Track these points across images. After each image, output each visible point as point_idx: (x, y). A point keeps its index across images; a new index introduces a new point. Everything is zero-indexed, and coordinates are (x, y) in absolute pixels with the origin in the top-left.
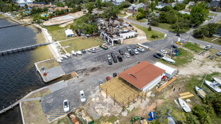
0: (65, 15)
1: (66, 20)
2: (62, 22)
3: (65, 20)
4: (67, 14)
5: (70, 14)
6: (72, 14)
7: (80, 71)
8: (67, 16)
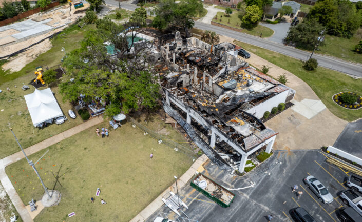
0: (19, 20)
1: (26, 39)
2: (13, 49)
3: (20, 40)
4: (25, 17)
5: (35, 16)
6: (41, 14)
8: (25, 22)
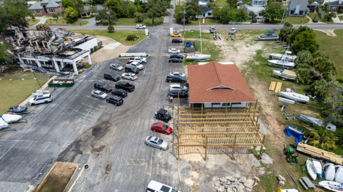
7: (71, 154)
